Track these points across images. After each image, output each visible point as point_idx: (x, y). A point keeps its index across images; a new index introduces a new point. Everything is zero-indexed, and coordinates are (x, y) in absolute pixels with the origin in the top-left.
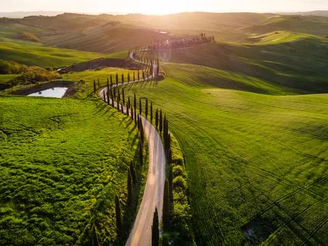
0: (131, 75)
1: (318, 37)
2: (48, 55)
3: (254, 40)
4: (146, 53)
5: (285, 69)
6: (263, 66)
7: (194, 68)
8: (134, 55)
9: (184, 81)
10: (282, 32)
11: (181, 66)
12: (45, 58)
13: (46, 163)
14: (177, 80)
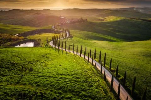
0: (58, 36)
1: (128, 19)
2: (9, 28)
3: (101, 20)
4: (59, 26)
5: (119, 32)
6: (109, 31)
7: (83, 32)
8: (54, 27)
9: (81, 38)
10: (112, 17)
11: (77, 32)
12: (8, 30)
13: (65, 75)
14: (78, 37)
